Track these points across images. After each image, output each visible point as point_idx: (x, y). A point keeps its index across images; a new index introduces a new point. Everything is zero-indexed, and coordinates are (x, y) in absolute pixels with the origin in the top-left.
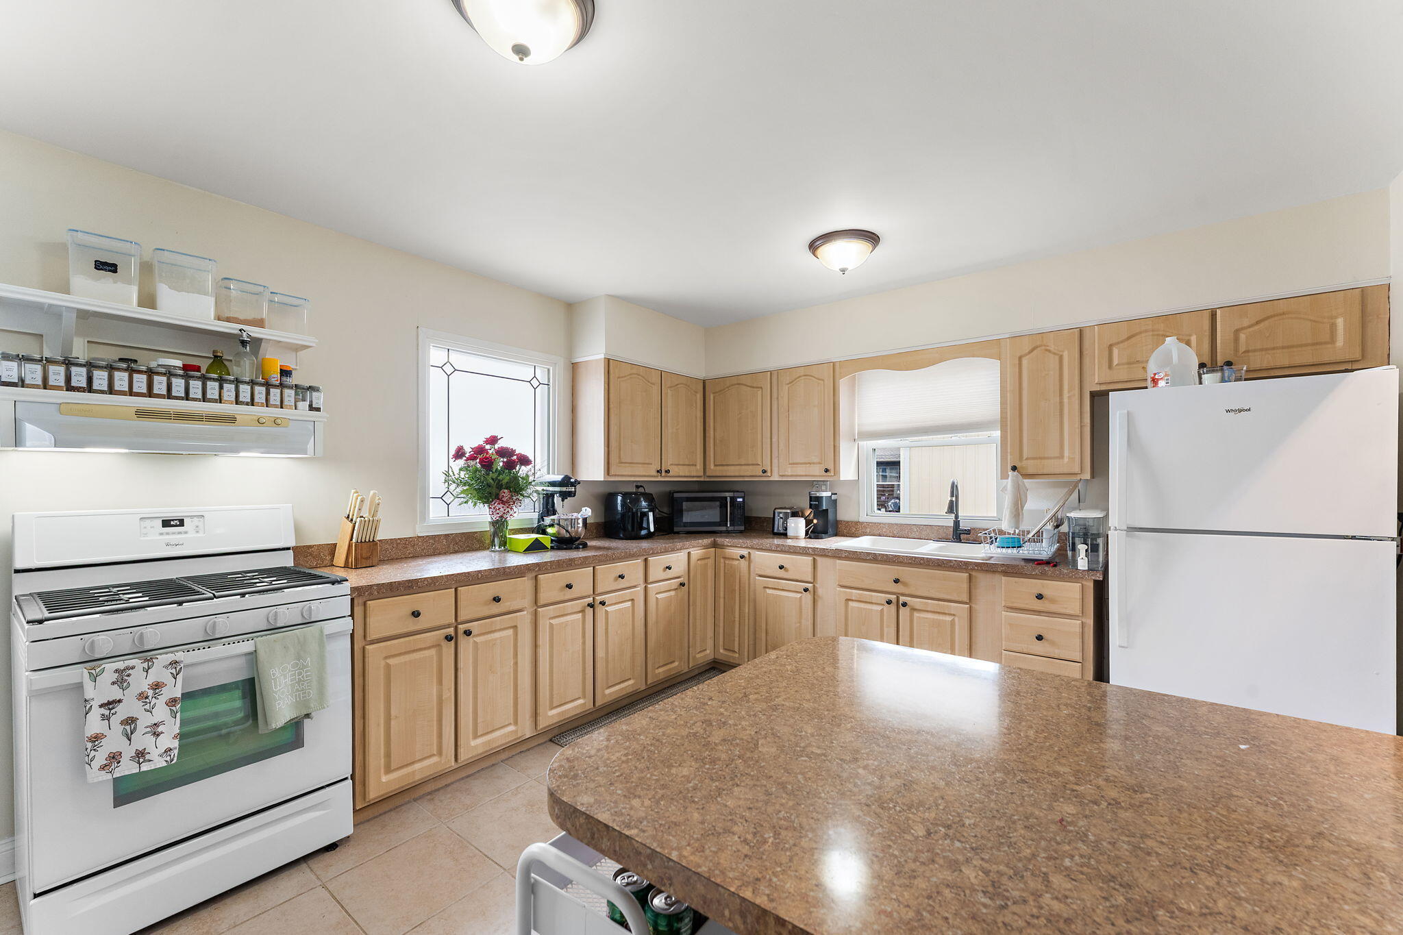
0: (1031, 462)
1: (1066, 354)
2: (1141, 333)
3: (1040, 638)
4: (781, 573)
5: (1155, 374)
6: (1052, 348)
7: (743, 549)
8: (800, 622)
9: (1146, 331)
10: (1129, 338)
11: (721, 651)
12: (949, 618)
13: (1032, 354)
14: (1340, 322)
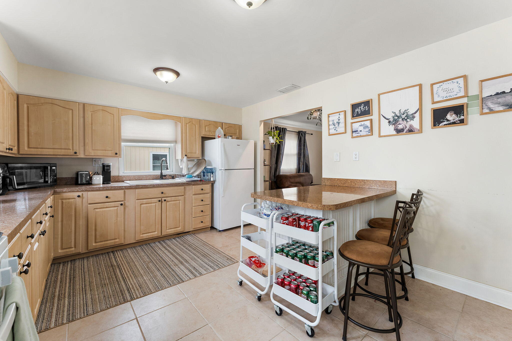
0: (189, 154)
1: (197, 125)
2: (211, 124)
3: (202, 200)
4: (108, 200)
5: (219, 135)
6: (194, 123)
7: (79, 192)
8: (117, 220)
9: (212, 124)
10: (209, 125)
11: (60, 251)
12: (178, 202)
13: (189, 123)
14: (237, 130)
